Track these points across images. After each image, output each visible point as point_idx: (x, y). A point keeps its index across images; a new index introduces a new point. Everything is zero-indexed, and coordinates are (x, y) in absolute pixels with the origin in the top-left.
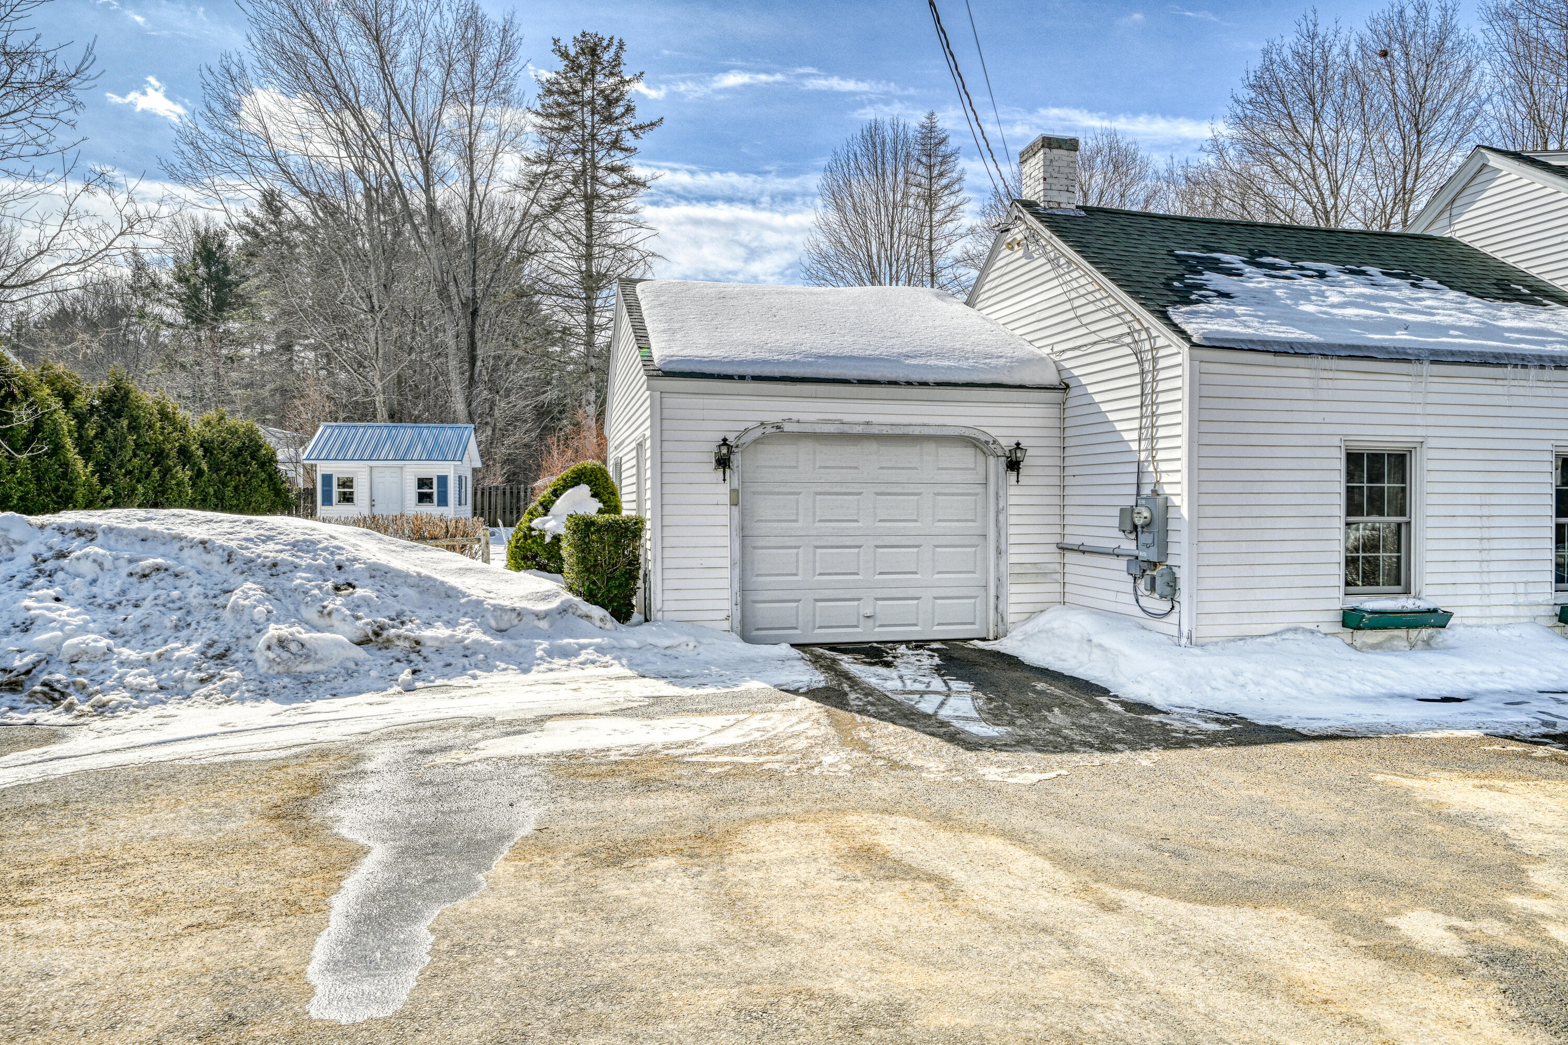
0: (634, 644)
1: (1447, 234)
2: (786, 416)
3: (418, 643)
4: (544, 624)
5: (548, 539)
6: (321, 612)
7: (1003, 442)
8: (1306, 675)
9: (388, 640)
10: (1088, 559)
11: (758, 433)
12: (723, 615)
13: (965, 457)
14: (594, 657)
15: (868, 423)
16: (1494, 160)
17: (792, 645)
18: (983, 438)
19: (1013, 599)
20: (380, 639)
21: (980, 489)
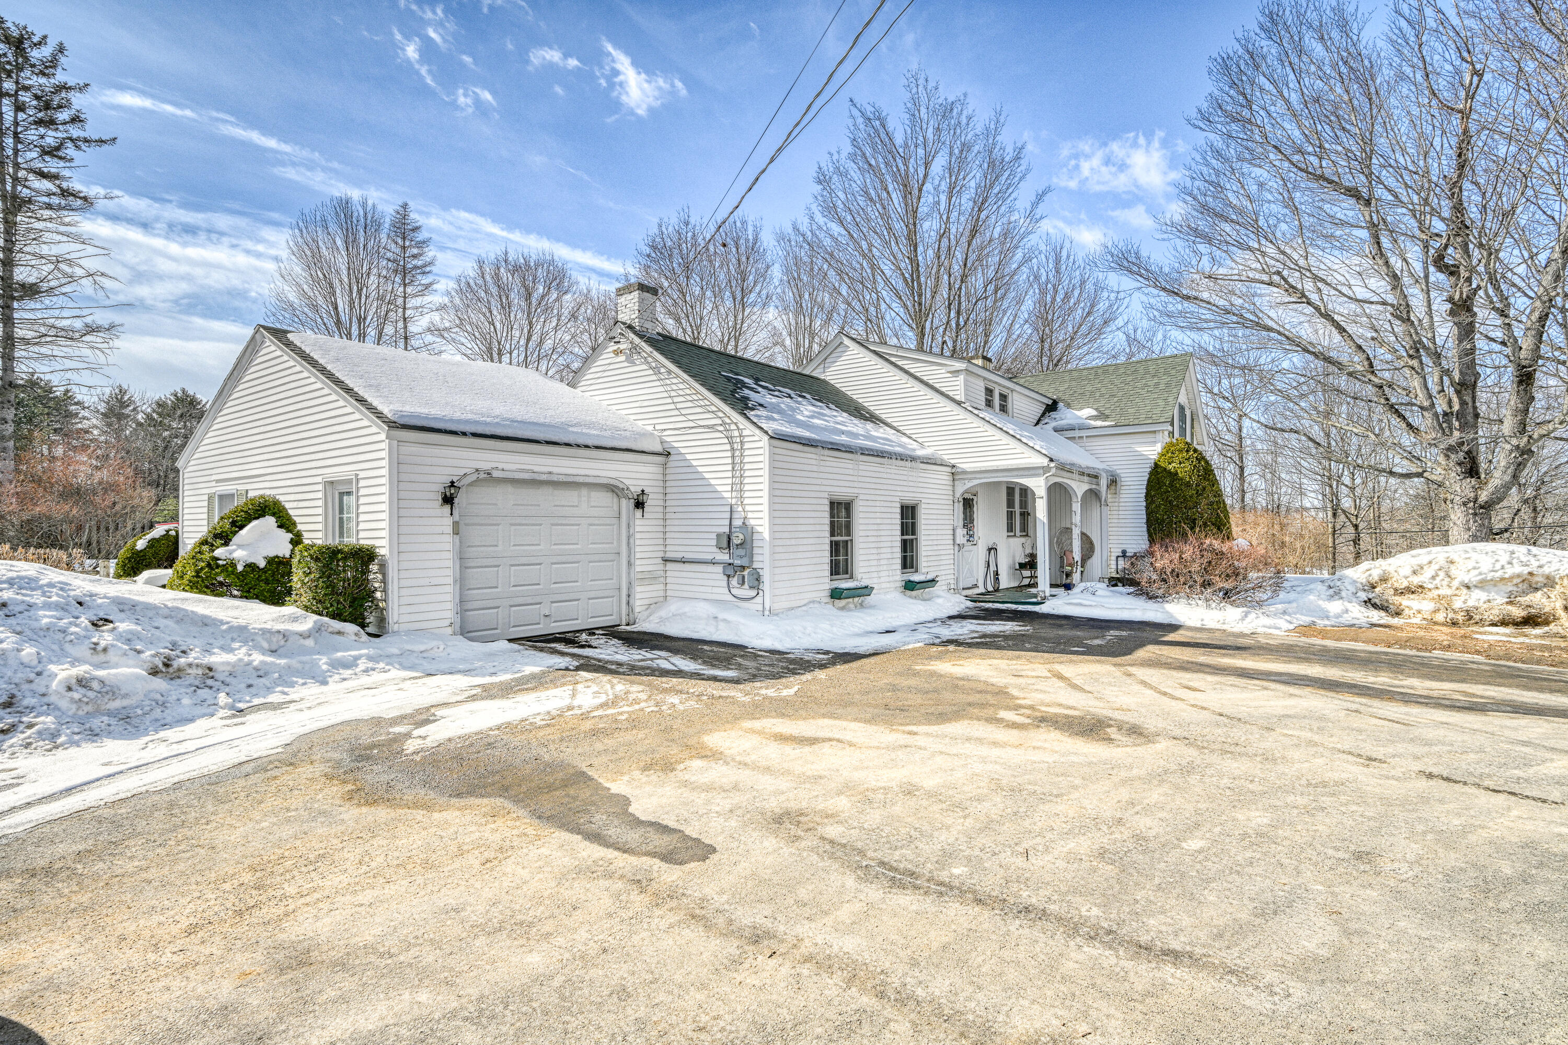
0: (396, 651)
1: (822, 377)
2: (494, 465)
3: (210, 669)
4: (310, 643)
5: (240, 568)
6: (94, 649)
7: (632, 489)
8: (832, 626)
9: (179, 670)
10: (687, 567)
11: (474, 477)
12: (447, 622)
13: (604, 499)
14: (370, 665)
15: (550, 473)
16: (847, 341)
17: (510, 640)
18: (621, 486)
19: (638, 596)
20: (171, 670)
21: (615, 521)
